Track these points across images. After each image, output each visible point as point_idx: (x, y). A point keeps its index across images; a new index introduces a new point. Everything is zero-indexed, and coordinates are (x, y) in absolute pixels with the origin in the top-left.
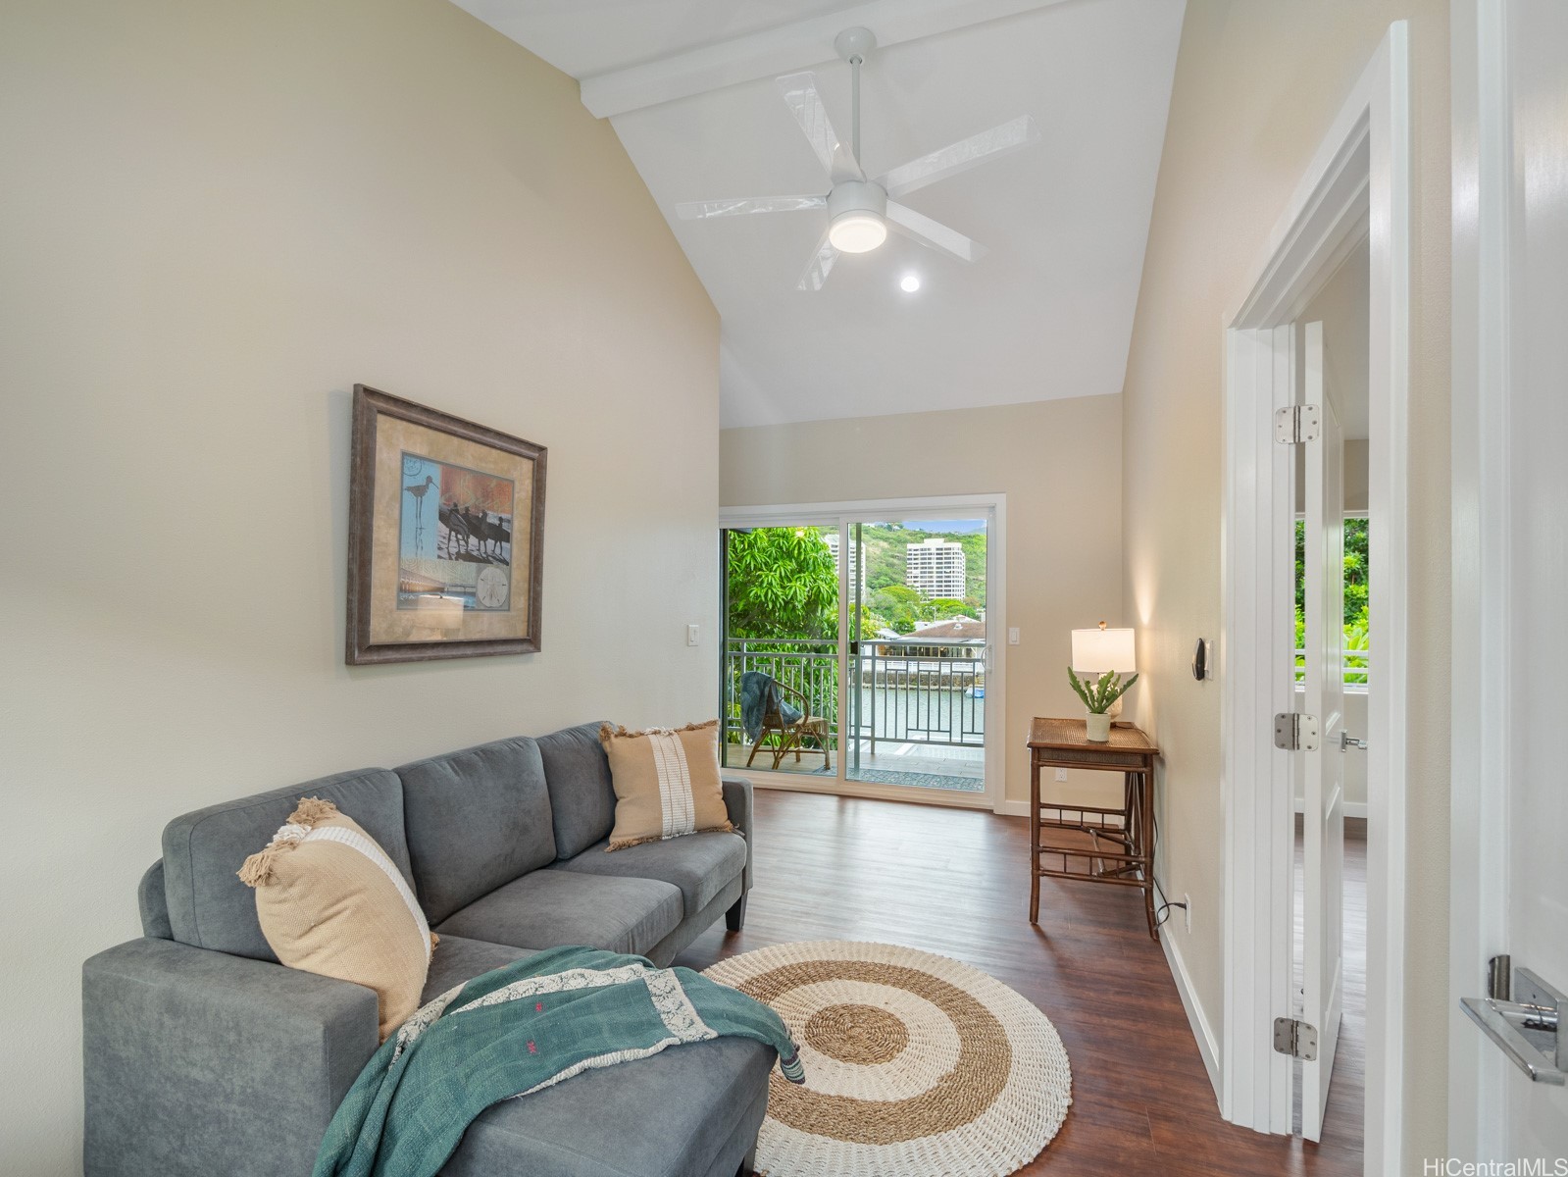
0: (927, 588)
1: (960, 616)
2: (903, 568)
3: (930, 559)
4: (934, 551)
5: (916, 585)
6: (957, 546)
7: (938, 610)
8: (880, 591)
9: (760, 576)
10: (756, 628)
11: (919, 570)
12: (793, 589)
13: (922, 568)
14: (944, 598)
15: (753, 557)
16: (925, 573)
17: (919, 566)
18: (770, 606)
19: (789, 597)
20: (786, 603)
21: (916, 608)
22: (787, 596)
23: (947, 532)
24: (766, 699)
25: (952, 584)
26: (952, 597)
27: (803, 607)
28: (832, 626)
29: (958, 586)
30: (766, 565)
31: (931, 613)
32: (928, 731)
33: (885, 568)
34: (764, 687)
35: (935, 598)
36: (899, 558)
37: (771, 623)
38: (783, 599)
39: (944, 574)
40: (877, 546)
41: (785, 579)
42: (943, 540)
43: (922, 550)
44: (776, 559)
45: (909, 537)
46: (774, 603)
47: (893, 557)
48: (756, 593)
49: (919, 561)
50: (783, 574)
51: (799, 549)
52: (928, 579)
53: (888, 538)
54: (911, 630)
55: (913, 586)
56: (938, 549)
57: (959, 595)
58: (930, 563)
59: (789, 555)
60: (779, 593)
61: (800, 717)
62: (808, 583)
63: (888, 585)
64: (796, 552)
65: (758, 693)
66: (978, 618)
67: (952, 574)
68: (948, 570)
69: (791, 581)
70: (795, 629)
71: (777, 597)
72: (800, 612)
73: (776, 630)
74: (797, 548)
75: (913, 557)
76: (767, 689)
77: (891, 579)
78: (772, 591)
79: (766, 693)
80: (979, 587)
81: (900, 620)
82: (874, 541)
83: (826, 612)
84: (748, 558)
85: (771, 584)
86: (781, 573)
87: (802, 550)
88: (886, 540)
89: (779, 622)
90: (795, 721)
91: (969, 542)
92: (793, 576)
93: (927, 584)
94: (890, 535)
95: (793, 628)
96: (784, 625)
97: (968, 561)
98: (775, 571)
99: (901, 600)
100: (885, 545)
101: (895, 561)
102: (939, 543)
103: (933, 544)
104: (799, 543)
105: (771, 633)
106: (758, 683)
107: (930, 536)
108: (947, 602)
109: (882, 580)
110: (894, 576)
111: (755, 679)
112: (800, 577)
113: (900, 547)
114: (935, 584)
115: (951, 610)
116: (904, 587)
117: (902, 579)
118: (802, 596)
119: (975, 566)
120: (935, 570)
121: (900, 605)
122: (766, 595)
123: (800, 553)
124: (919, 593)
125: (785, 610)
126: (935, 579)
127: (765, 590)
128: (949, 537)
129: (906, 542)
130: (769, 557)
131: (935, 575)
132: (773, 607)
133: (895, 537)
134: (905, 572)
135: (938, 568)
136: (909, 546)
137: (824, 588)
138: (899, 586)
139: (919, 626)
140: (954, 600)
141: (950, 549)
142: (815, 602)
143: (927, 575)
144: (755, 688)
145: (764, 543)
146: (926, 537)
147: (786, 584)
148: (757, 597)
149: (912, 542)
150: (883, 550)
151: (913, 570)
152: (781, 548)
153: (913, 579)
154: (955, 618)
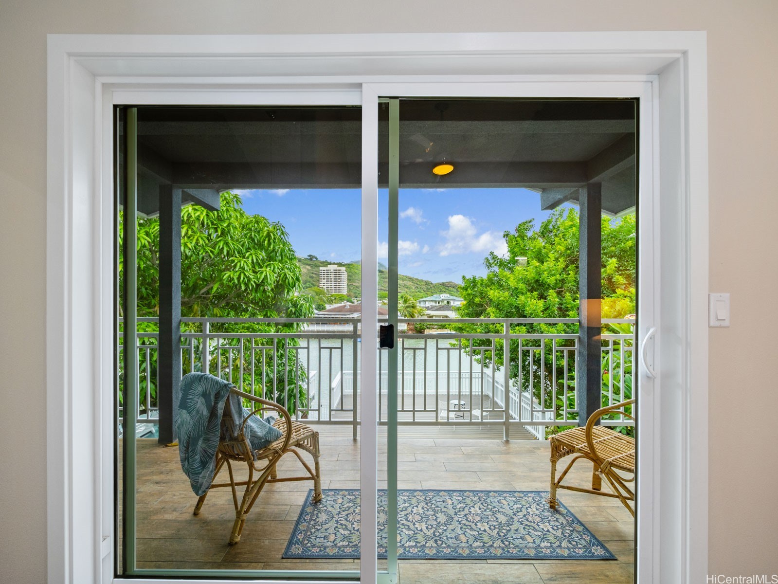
0: (329, 289)
1: (345, 302)
2: (318, 279)
3: (331, 275)
4: (332, 271)
5: (324, 287)
6: (343, 269)
7: (335, 299)
8: (307, 289)
9: (233, 261)
10: (235, 308)
11: (325, 280)
12: (264, 273)
13: (327, 279)
14: (337, 293)
15: (227, 244)
16: (328, 281)
17: (326, 278)
18: (243, 288)
19: (260, 281)
20: (258, 286)
21: (324, 298)
22: (258, 279)
23: (338, 262)
24: (220, 421)
25: (341, 287)
26: (341, 293)
27: (272, 290)
28: (295, 305)
29: (344, 288)
30: (239, 253)
31: (332, 300)
32: (414, 411)
33: (309, 279)
34: (216, 403)
35: (333, 293)
36: (316, 274)
37: (245, 303)
38: (255, 282)
39: (337, 282)
40: (305, 268)
41: (256, 266)
42: (337, 266)
43: (327, 270)
44: (249, 248)
45: (320, 264)
46: (246, 285)
47: (313, 273)
48: (229, 276)
49: (326, 276)
50: (255, 261)
51: (269, 240)
52: (330, 284)
53: (310, 264)
54: (324, 308)
55: (323, 288)
56: (334, 270)
57: (345, 292)
58: (331, 277)
59: (260, 246)
60: (251, 277)
61: (277, 437)
62: (276, 270)
63: (310, 287)
64: (266, 242)
65: (205, 412)
66: (353, 303)
67: (341, 282)
68: (339, 280)
69: (262, 267)
70: (265, 308)
71: (249, 280)
72: (270, 294)
73: (250, 309)
74: (267, 239)
75: (322, 273)
76: (221, 405)
77: (312, 284)
78: (245, 274)
79: (220, 412)
80: (354, 288)
81: (319, 303)
82: (304, 266)
83: (291, 293)
84: (221, 244)
85: (243, 269)
86: (253, 260)
87: (271, 241)
88: (309, 265)
89: (252, 303)
90: (268, 442)
91: (349, 267)
92: (263, 264)
93: (330, 287)
94: (311, 263)
95: (264, 306)
96: (256, 304)
97: (349, 276)
98: (248, 258)
99: (318, 294)
100: (309, 267)
101: (314, 275)
102: (335, 267)
103: (332, 268)
104: (268, 235)
105: (246, 310)
106: (205, 395)
107: (330, 264)
108: (339, 295)
109: (308, 284)
110: (314, 283)
111: (200, 389)
112: (269, 265)
113: (316, 269)
114: (333, 287)
115: (341, 299)
116: (318, 288)
117: (317, 284)
118: (272, 278)
119: (351, 279)
120: (333, 280)
121: (317, 297)
122: (239, 278)
123: (269, 244)
124: (326, 291)
125: (256, 291)
126: (333, 284)
127: (238, 274)
128: (340, 265)
129: (319, 266)
130: (243, 246)
131: (333, 282)
132: (246, 289)
133: (313, 263)
134: (319, 281)
135: (334, 279)
136: (321, 268)
137: (290, 275)
138: (316, 287)
139: (328, 307)
140: (342, 294)
141: (340, 270)
142: (281, 286)
143: (329, 282)
144: (201, 406)
145: (237, 234)
146: (329, 264)
147: (257, 269)
148: (231, 279)
149: (322, 267)
150: (308, 270)
151: (322, 280)
152: (253, 240)
153: (323, 284)
154: (343, 303)
